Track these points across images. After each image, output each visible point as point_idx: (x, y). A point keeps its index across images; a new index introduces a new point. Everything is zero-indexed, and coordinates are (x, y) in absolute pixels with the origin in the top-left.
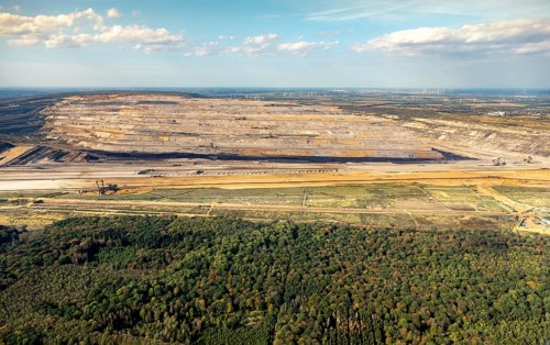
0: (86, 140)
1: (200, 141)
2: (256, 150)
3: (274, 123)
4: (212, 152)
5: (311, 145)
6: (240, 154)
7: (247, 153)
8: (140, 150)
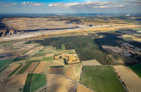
0: (18, 28)
1: (40, 27)
2: (50, 28)
3: (50, 23)
4: (43, 29)
5: (58, 27)
6: (48, 29)
7: (49, 29)
8: (30, 29)
